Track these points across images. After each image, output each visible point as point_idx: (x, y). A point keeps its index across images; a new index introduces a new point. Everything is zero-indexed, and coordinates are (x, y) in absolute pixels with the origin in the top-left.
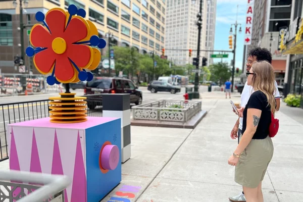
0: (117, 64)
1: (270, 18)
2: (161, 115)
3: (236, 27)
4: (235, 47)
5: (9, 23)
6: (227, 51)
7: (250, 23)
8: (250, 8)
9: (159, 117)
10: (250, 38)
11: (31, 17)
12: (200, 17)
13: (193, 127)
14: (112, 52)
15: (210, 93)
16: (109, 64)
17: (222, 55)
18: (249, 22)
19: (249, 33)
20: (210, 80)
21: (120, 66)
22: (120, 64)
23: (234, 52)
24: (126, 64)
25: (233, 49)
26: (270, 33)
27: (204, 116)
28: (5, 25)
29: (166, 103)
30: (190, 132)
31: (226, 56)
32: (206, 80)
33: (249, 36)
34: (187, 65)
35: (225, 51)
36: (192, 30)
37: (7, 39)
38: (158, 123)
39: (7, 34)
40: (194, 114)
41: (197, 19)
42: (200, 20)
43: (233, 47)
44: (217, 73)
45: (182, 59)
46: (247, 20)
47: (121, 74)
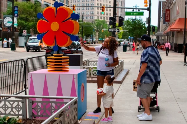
0: (20, 21)
2: (92, 73)
4: (150, 5)
6: (142, 9)
9: (90, 74)
13: (120, 82)
14: (16, 9)
15: (125, 52)
16: (13, 23)
17: (136, 12)
21: (23, 24)
22: (23, 22)
23: (149, 9)
24: (30, 22)
25: (148, 6)
27: (127, 74)
29: (90, 63)
30: (119, 86)
31: (142, 14)
32: (119, 38)
34: (96, 20)
35: (139, 9)
38: (90, 79)
40: (119, 72)
43: (148, 5)
45: (89, 13)
47: (25, 32)
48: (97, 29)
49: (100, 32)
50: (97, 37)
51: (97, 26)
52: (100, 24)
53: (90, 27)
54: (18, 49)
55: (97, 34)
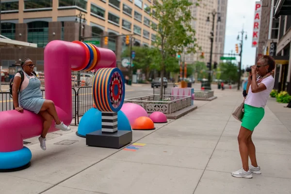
1: (273, 27)
3: (242, 34)
4: (241, 52)
5: (46, 29)
6: (234, 55)
7: (258, 28)
8: (257, 14)
10: (257, 41)
11: (65, 24)
12: (212, 34)
18: (256, 27)
19: (257, 36)
20: (220, 79)
23: (240, 55)
25: (239, 53)
26: (272, 39)
28: (42, 30)
31: (234, 59)
32: (216, 79)
33: (256, 39)
35: (232, 55)
36: (201, 25)
37: (43, 42)
39: (43, 38)
41: (210, 35)
42: (213, 35)
43: (239, 51)
44: (226, 73)
46: (255, 26)
47: (139, 71)
48: (197, 69)
49: (199, 73)
50: (196, 77)
51: (197, 67)
52: (199, 66)
53: (191, 68)
54: (133, 85)
55: (196, 74)
